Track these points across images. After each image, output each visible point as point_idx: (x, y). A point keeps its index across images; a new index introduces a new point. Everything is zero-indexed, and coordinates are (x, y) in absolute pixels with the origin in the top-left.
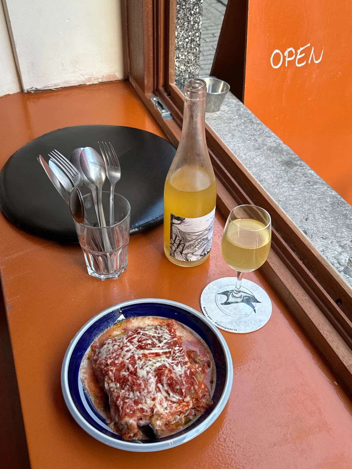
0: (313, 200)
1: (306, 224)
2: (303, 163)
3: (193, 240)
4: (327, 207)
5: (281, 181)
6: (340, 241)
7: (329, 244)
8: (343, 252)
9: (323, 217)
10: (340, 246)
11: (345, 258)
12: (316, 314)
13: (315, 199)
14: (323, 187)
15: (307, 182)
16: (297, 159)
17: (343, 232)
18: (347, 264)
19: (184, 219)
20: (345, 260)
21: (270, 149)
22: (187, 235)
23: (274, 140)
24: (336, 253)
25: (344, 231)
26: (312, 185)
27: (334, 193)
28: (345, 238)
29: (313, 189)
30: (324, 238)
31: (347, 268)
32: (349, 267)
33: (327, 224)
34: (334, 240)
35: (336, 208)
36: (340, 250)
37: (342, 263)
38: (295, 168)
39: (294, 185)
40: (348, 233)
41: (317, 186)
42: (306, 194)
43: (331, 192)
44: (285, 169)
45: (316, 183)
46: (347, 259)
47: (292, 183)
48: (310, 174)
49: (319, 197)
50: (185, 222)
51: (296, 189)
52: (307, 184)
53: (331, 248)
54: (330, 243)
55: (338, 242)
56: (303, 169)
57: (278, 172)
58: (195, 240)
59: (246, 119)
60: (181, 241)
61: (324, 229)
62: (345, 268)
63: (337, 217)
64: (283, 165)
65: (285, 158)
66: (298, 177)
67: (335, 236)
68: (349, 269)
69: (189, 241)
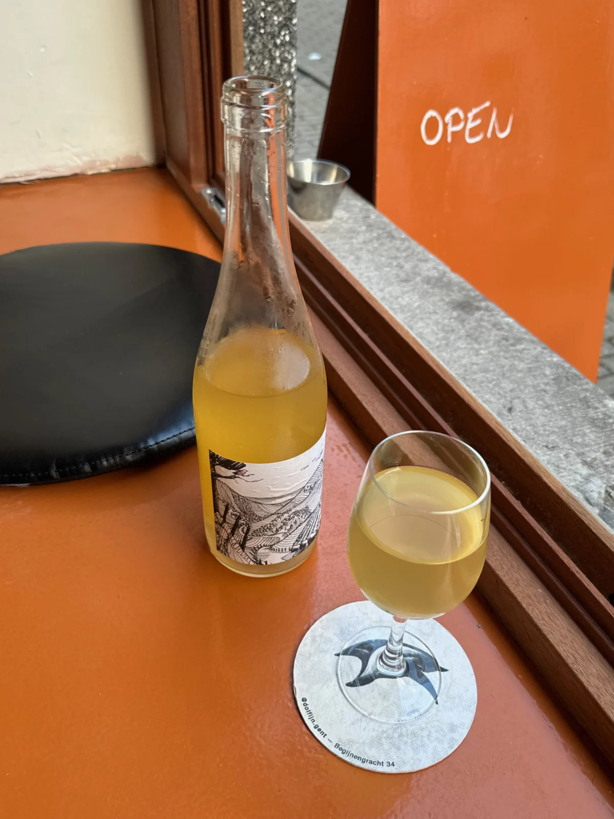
0: (518, 371)
1: (510, 420)
2: (492, 305)
3: (268, 517)
4: (547, 384)
5: (452, 337)
6: (583, 453)
7: (562, 460)
8: (593, 475)
9: (541, 405)
10: (585, 463)
11: (597, 488)
12: (564, 632)
13: (521, 371)
14: (534, 348)
15: (503, 339)
16: (479, 298)
17: (584, 435)
18: (602, 502)
19: (244, 466)
20: (600, 493)
21: (428, 280)
22: (253, 504)
23: (433, 265)
24: (579, 478)
25: (588, 431)
26: (513, 345)
27: (556, 358)
28: (592, 445)
29: (516, 351)
30: (550, 446)
31: (605, 509)
32: (609, 508)
33: (552, 419)
34: (570, 451)
35: (564, 388)
36: (585, 471)
37: (593, 499)
38: (478, 315)
39: (479, 344)
40: (596, 437)
41: (523, 346)
42: (503, 361)
43: (550, 356)
44: (459, 316)
45: (519, 340)
46: (603, 491)
47: (473, 341)
48: (507, 324)
49: (529, 366)
50: (247, 474)
51: (482, 352)
52: (504, 342)
53: (568, 468)
54: (563, 458)
55: (578, 455)
56: (492, 315)
57: (446, 321)
58: (275, 516)
59: (380, 232)
60: (239, 518)
61: (547, 428)
62: (600, 510)
63: (569, 405)
64: (454, 309)
65: (457, 296)
66: (484, 330)
67: (571, 443)
68: (609, 511)
69: (260, 519)
